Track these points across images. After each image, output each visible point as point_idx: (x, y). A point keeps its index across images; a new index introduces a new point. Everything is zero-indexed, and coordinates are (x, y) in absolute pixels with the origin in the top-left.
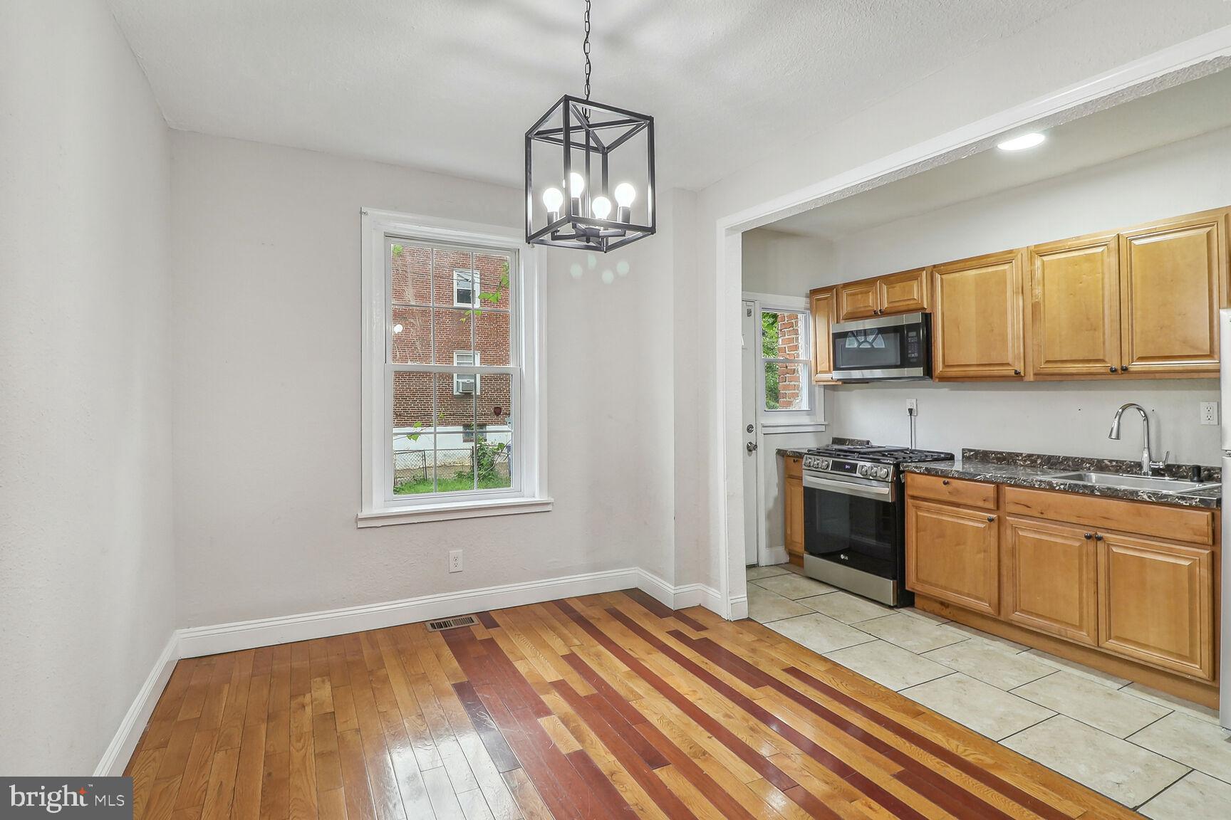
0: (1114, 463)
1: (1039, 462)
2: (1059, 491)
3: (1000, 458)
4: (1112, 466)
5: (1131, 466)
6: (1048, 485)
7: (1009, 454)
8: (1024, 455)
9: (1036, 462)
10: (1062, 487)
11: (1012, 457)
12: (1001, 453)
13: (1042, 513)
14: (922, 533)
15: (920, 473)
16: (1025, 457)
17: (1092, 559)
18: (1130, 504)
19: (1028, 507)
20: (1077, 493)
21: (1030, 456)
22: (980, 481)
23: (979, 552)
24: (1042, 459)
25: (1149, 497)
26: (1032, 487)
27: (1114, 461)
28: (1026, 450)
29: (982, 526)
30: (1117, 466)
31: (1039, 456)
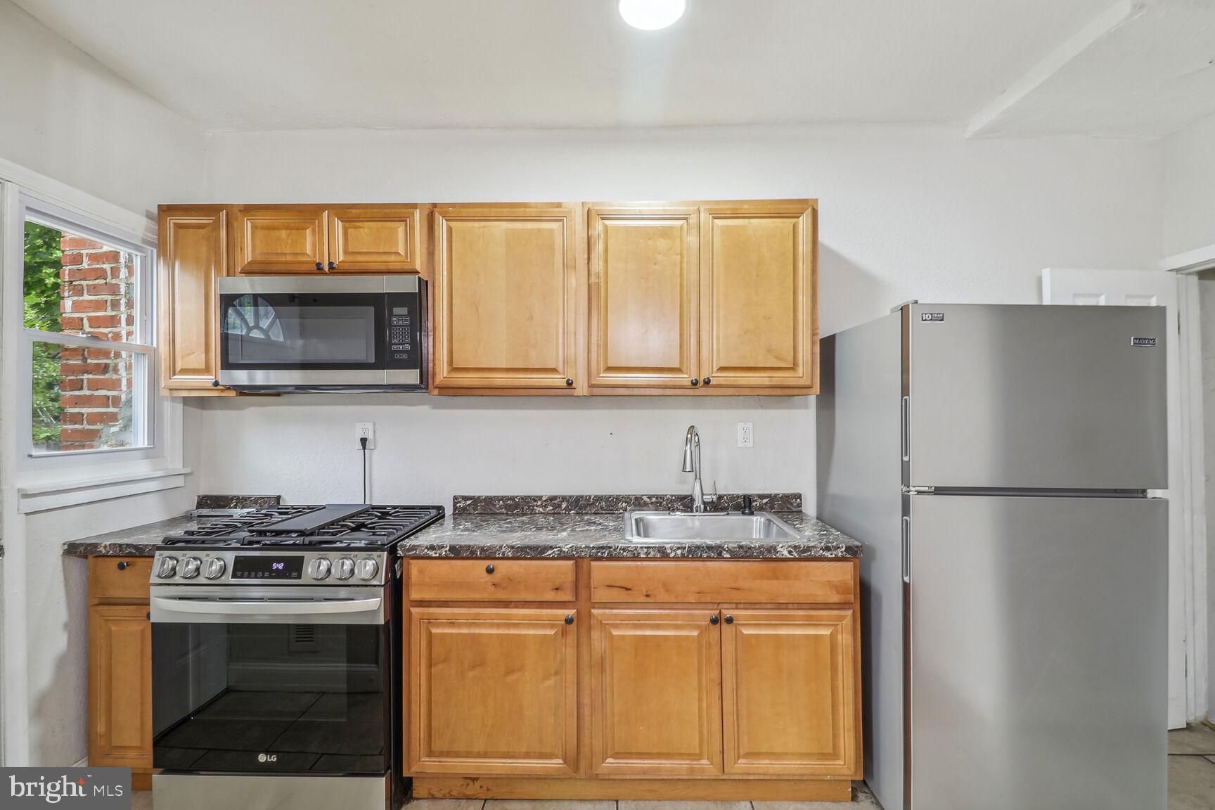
0: (654, 499)
1: (564, 506)
2: (676, 559)
3: (510, 506)
4: (652, 503)
5: (672, 501)
6: (659, 551)
7: (524, 498)
8: (544, 499)
9: (560, 506)
10: (679, 552)
11: (529, 502)
12: (512, 498)
13: (647, 596)
14: (440, 667)
15: (440, 558)
16: (545, 501)
17: (716, 650)
18: (765, 565)
19: (627, 589)
20: (701, 559)
21: (552, 498)
22: (553, 559)
23: (546, 677)
24: (568, 501)
25: (790, 552)
26: (636, 558)
27: (653, 496)
28: (546, 492)
29: (551, 632)
30: (657, 503)
31: (564, 498)
